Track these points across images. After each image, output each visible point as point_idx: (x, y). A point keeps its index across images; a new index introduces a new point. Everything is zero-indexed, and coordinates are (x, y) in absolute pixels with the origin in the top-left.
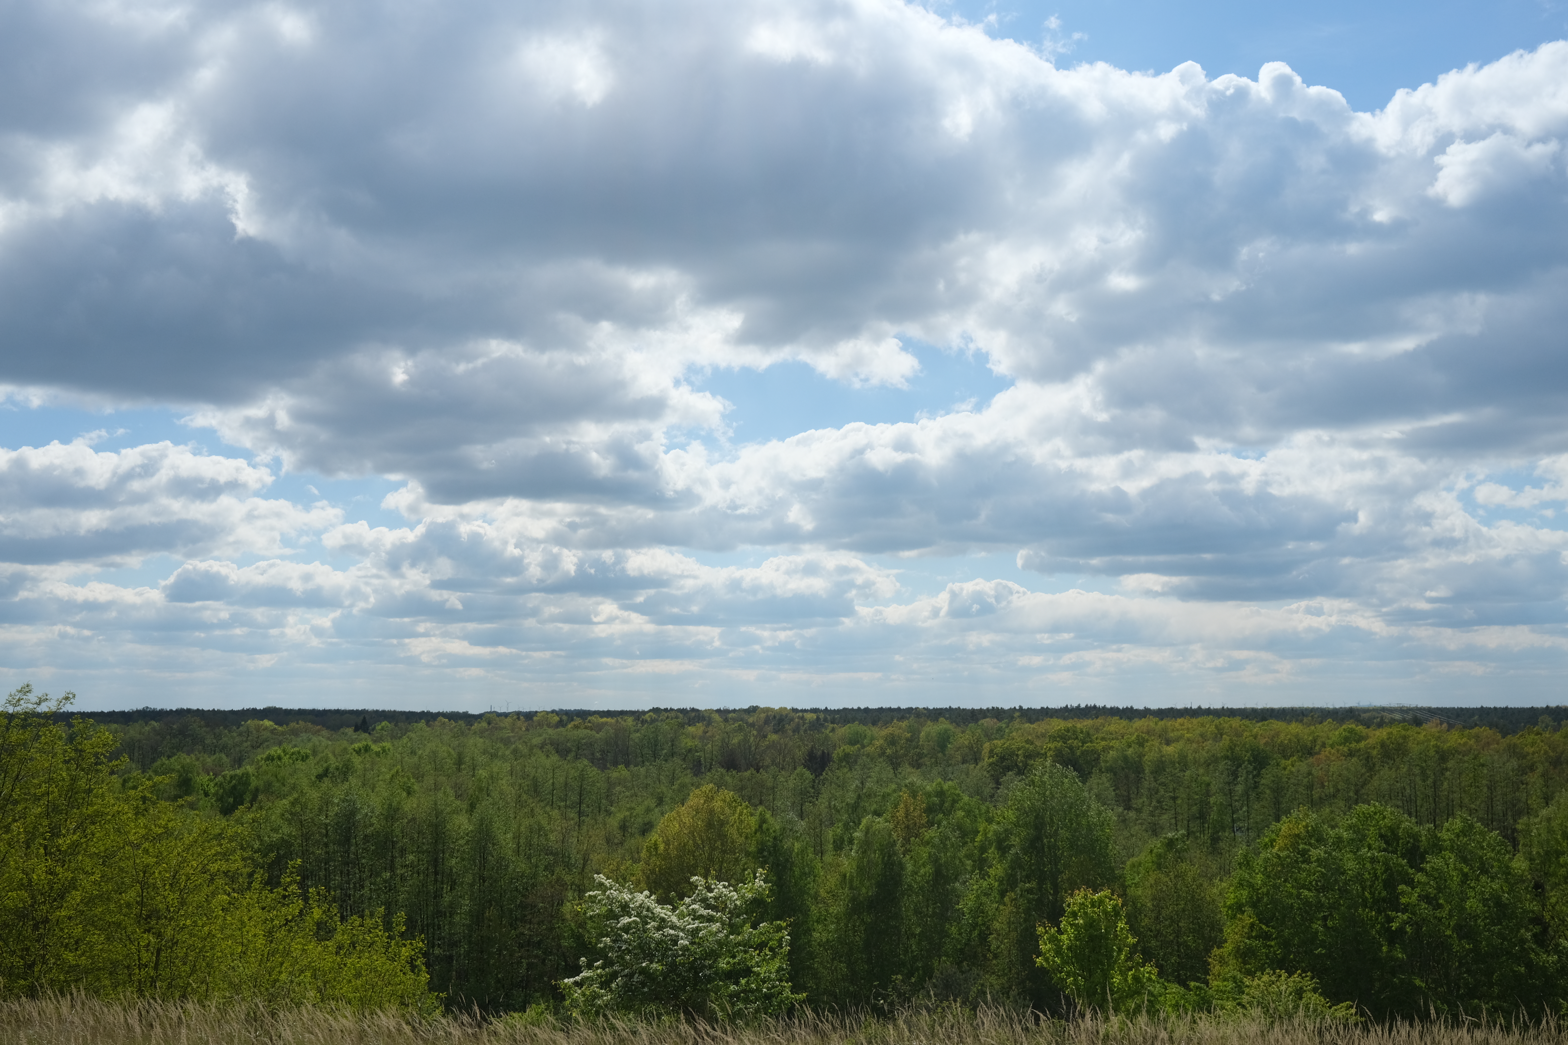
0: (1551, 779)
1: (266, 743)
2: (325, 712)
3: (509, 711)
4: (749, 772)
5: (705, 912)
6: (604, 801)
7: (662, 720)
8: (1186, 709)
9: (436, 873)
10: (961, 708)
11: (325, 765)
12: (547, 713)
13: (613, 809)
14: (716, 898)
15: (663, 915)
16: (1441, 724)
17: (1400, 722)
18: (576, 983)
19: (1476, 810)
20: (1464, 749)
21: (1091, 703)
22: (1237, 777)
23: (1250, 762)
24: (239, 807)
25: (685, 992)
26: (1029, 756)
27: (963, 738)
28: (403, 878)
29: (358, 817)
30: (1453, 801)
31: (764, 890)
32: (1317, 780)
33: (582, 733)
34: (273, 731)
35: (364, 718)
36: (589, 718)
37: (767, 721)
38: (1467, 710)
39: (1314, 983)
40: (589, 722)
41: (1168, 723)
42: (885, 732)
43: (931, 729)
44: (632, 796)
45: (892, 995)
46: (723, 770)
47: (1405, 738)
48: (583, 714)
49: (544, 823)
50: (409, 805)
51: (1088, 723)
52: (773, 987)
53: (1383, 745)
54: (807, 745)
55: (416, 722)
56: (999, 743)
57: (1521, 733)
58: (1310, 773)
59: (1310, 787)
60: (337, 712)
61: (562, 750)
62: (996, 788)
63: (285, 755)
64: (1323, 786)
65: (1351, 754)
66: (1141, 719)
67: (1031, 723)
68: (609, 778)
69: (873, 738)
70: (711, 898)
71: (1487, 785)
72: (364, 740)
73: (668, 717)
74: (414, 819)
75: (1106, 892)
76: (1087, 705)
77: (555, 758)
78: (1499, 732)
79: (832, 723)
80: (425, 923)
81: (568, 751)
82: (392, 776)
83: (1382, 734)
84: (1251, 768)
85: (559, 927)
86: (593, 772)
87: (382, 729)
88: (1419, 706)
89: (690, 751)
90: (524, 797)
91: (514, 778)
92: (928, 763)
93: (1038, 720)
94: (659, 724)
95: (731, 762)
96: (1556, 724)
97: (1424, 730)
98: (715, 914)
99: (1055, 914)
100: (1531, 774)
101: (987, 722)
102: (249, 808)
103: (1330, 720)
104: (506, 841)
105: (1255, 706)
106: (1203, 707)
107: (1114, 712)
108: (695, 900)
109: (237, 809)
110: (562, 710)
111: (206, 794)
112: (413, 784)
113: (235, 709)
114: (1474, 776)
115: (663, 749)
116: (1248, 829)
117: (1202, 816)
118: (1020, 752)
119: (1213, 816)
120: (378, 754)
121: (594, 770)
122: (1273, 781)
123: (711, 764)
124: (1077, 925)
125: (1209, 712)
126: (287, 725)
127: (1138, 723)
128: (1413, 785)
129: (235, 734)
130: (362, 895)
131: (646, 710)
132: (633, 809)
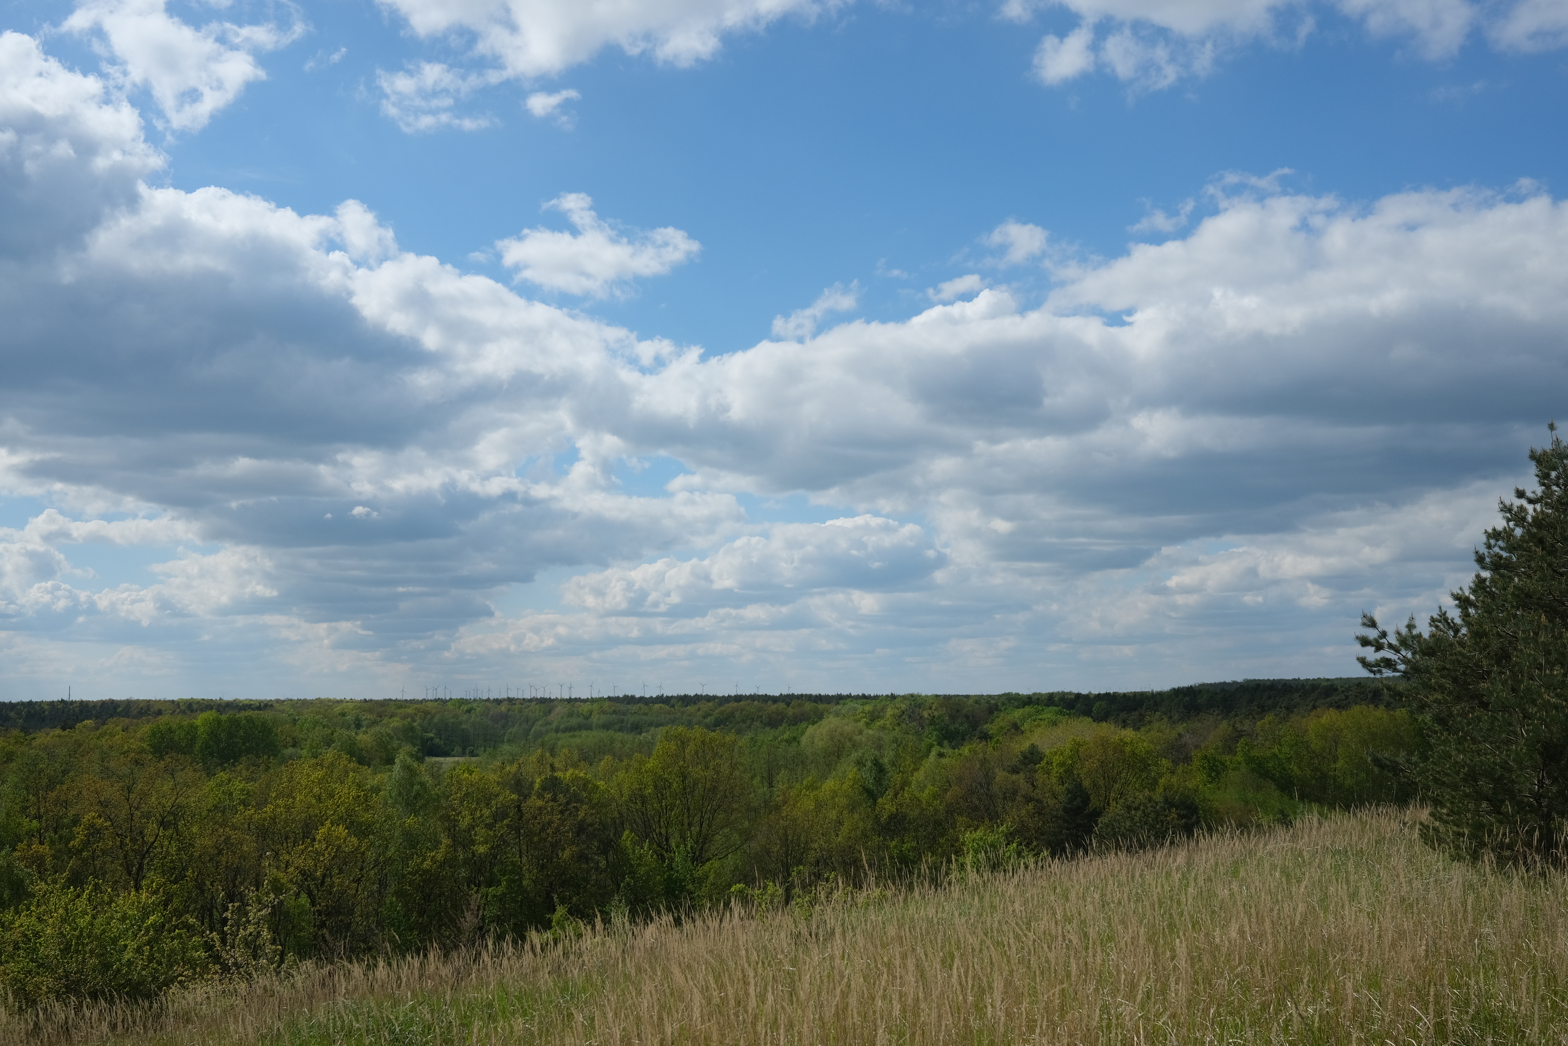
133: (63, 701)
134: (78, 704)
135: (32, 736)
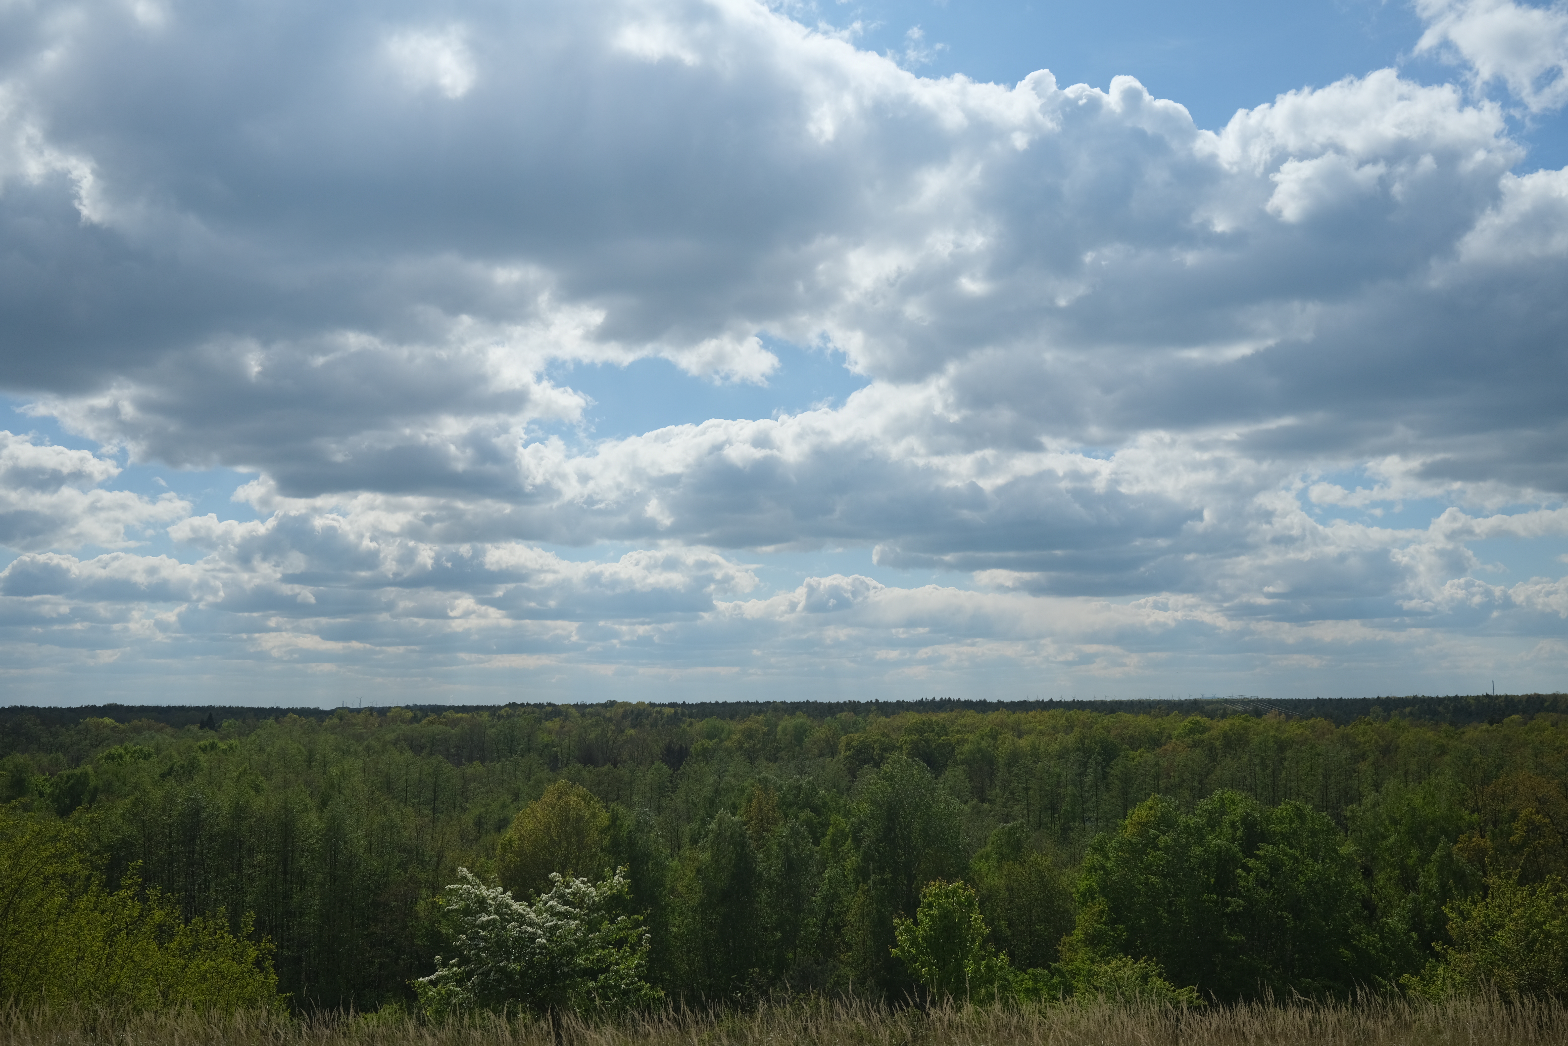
0: (1381, 767)
1: (107, 742)
2: (169, 709)
3: (363, 706)
4: (606, 767)
5: (562, 909)
6: (459, 797)
7: (519, 716)
8: (1038, 702)
9: (285, 873)
10: (818, 701)
11: (170, 764)
12: (402, 708)
13: (468, 805)
14: (574, 894)
15: (521, 911)
16: (1280, 714)
17: (1243, 713)
18: (431, 982)
19: (1312, 798)
20: (1301, 739)
21: (946, 696)
22: (1087, 768)
23: (1099, 754)
24: (77, 808)
25: (542, 989)
26: (885, 749)
27: (820, 731)
28: (251, 879)
29: (204, 815)
30: (1290, 790)
31: (623, 886)
32: (1163, 770)
33: (437, 728)
34: (113, 729)
35: (211, 714)
36: (445, 713)
37: (625, 716)
38: (1305, 701)
39: (1160, 968)
40: (444, 717)
41: (1021, 716)
42: (742, 726)
43: (788, 723)
44: (487, 792)
45: (749, 989)
46: (579, 765)
47: (1246, 729)
48: (438, 710)
49: (398, 821)
50: (258, 803)
51: (943, 715)
52: (632, 983)
53: (1225, 735)
54: (665, 740)
55: (265, 718)
56: (856, 736)
57: (1353, 724)
58: (1157, 764)
59: (1157, 777)
60: (182, 708)
61: (416, 747)
62: (853, 781)
63: (127, 754)
64: (1169, 777)
65: (1195, 745)
66: (994, 712)
67: (887, 717)
68: (464, 774)
69: (730, 732)
70: (568, 894)
71: (1323, 774)
72: (209, 737)
73: (524, 713)
74: (262, 818)
75: (959, 883)
76: (942, 698)
77: (409, 754)
78: (1334, 723)
79: (690, 717)
80: (274, 924)
81: (423, 747)
82: (240, 774)
83: (1224, 725)
84: (1100, 759)
85: (412, 926)
86: (448, 768)
87: (229, 726)
88: (1260, 697)
89: (547, 746)
90: (378, 793)
91: (366, 775)
92: (786, 757)
93: (893, 714)
94: (516, 719)
95: (588, 757)
96: (1386, 714)
97: (1265, 720)
98: (573, 910)
99: (911, 906)
100: (1362, 763)
101: (843, 716)
102: (88, 809)
103: (1176, 712)
104: (357, 838)
105: (1103, 698)
106: (1054, 700)
107: (968, 705)
108: (551, 897)
109: (75, 809)
110: (416, 706)
111: (41, 795)
112: (262, 782)
113: (73, 706)
114: (1311, 765)
115: (519, 744)
116: (1097, 819)
117: (1053, 808)
118: (876, 746)
119: (1065, 806)
120: (224, 752)
121: (448, 766)
122: (1122, 772)
123: (568, 759)
124: (931, 916)
125: (1060, 704)
126: (129, 722)
127: (992, 716)
128: (1253, 774)
129: (73, 733)
130: (207, 896)
131: (502, 704)
132: (489, 805)
133: (1487, 695)
134: (1503, 699)
135: (1461, 730)
